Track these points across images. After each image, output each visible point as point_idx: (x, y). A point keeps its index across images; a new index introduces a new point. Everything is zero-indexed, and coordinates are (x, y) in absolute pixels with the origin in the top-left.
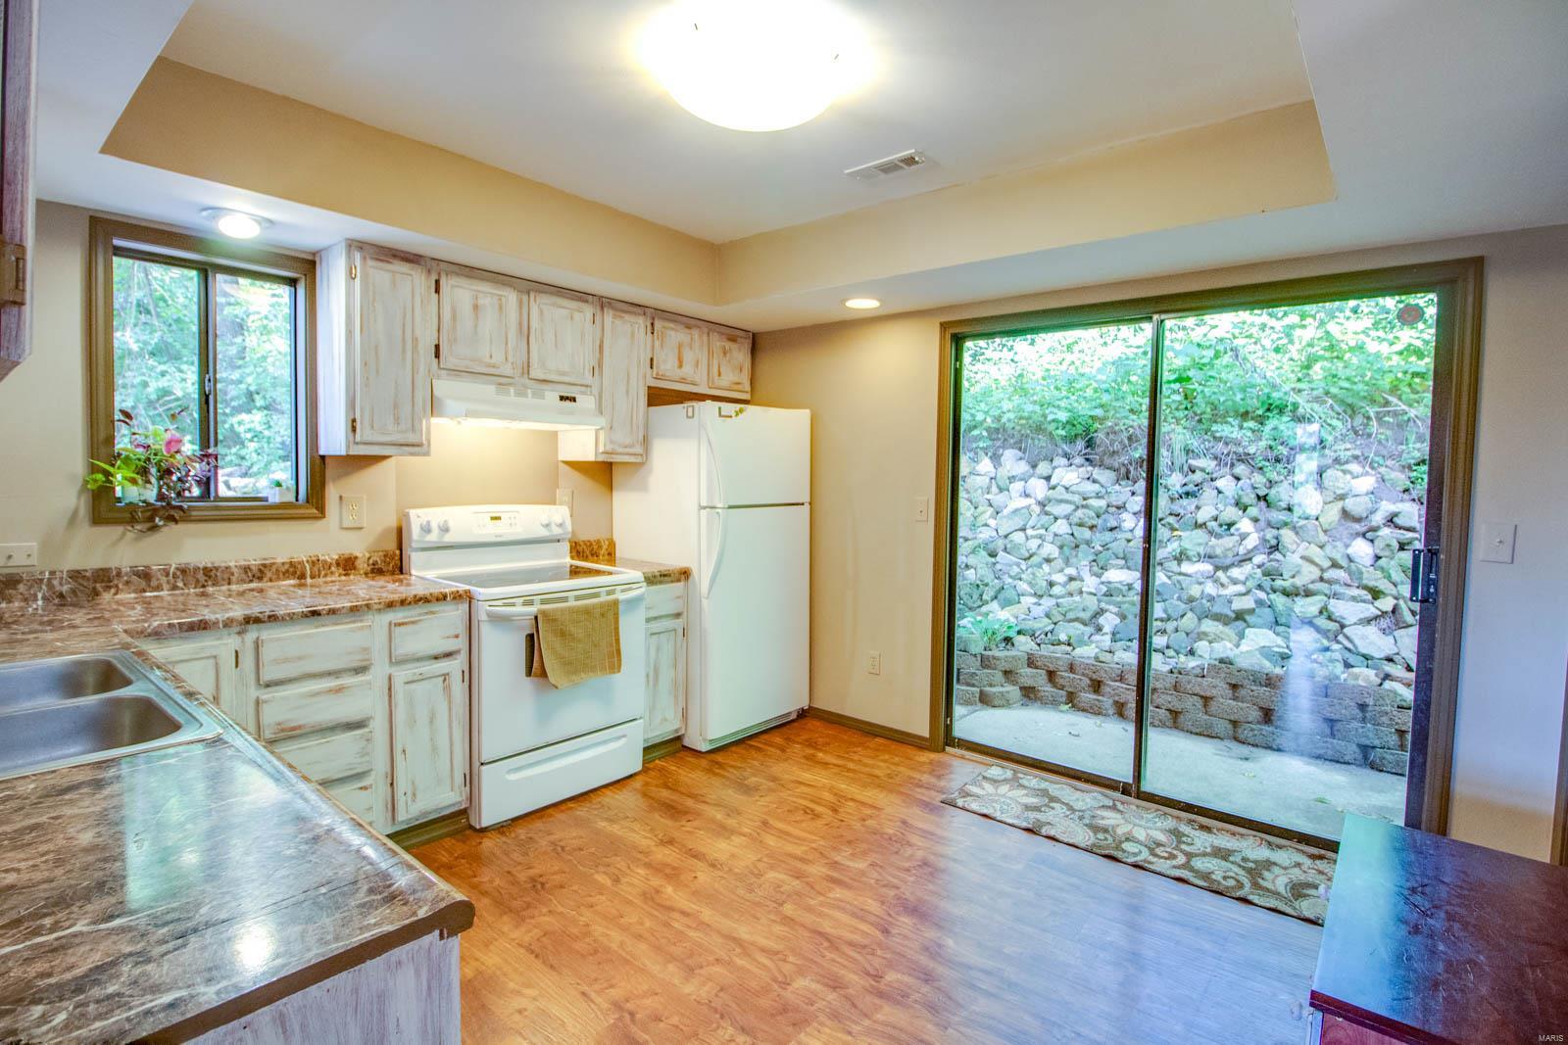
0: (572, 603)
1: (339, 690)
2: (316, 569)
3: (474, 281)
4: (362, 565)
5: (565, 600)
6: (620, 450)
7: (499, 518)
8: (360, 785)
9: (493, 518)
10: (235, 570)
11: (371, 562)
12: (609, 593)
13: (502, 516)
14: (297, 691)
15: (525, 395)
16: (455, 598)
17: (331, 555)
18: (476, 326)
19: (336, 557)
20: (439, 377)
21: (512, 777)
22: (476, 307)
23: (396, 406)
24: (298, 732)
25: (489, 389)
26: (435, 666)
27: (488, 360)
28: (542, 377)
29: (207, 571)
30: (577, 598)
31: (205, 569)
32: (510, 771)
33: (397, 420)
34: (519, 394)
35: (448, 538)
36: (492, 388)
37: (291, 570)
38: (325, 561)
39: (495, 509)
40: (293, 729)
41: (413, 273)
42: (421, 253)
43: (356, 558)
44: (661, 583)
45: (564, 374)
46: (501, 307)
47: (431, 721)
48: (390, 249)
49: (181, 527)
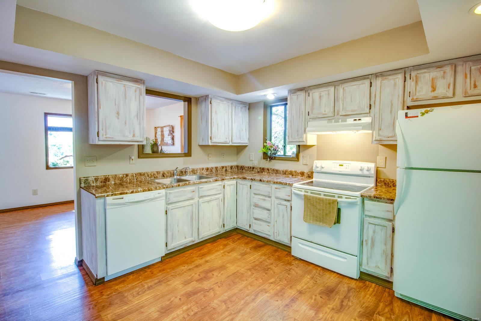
0: (322, 196)
1: (264, 200)
2: (295, 174)
3: (319, 89)
4: (305, 174)
5: (320, 194)
6: (384, 139)
7: (342, 165)
8: (268, 224)
9: (340, 165)
10: (281, 171)
11: (308, 174)
12: (339, 197)
13: (344, 165)
14: (259, 197)
15: (339, 122)
16: (289, 185)
17: (299, 171)
18: (320, 103)
19: (300, 171)
20: (310, 121)
21: (300, 245)
22: (320, 97)
23: (298, 131)
24: (258, 206)
25: (324, 122)
26: (284, 202)
27: (324, 113)
28: (345, 114)
29: (277, 171)
30: (325, 195)
31: (277, 170)
32: (300, 243)
33: (298, 135)
34: (335, 122)
35: (323, 170)
36: (326, 121)
37: (291, 173)
38: (297, 172)
39: (341, 162)
40: (257, 205)
41: (302, 93)
42: (305, 87)
43: (304, 172)
44: (373, 200)
45: (355, 111)
46: (329, 94)
47: (283, 217)
48: (297, 89)
49: (274, 161)
